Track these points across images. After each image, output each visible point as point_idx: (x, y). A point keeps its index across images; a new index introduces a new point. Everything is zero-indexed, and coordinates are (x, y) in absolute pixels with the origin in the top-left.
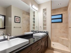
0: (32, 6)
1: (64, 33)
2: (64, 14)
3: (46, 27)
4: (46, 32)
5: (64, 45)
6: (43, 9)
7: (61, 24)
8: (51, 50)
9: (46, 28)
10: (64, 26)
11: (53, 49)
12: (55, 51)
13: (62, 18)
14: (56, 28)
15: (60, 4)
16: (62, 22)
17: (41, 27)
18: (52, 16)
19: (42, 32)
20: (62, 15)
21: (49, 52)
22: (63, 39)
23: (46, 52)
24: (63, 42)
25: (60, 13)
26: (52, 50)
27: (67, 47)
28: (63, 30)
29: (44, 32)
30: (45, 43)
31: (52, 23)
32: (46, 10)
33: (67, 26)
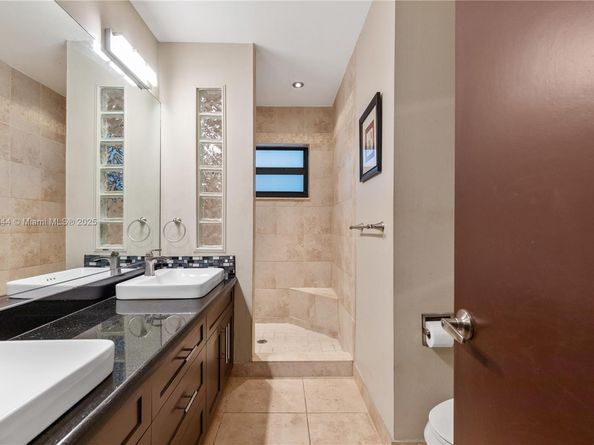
0: (105, 33)
1: (317, 256)
2: (317, 146)
3: (220, 220)
4: (219, 263)
5: (319, 329)
6: (200, 92)
7: (303, 203)
8: (252, 383)
9: (217, 228)
10: (314, 218)
11: (265, 371)
12: (281, 376)
13: (304, 171)
14: (275, 232)
15: (298, 85)
16: (304, 194)
17: (178, 223)
18: (258, 148)
19: (188, 262)
20: (305, 150)
21: (241, 396)
22: (312, 297)
23: (225, 399)
24: (312, 314)
25: (299, 141)
26: (260, 381)
27: (334, 334)
28: (314, 242)
29: (206, 262)
30: (219, 336)
31: (259, 194)
32: (217, 99)
33: (331, 218)
